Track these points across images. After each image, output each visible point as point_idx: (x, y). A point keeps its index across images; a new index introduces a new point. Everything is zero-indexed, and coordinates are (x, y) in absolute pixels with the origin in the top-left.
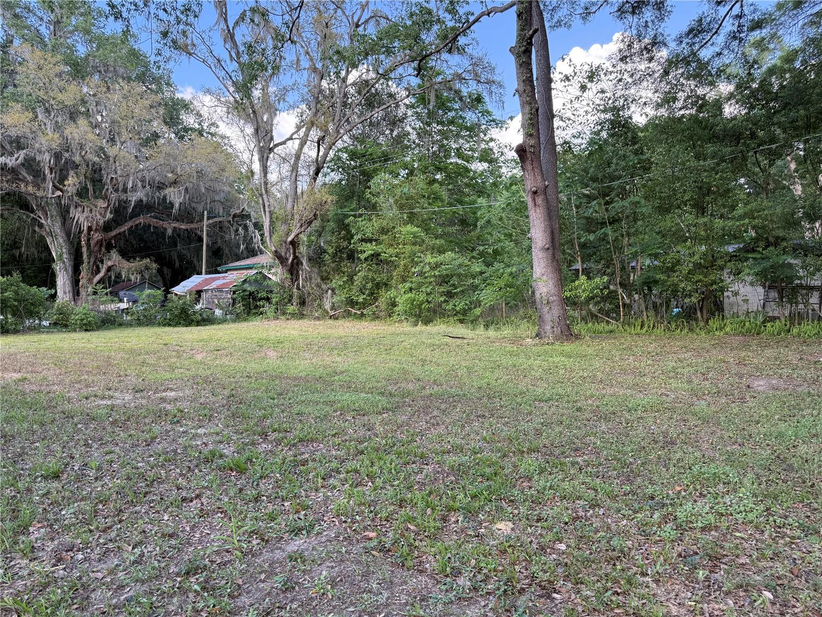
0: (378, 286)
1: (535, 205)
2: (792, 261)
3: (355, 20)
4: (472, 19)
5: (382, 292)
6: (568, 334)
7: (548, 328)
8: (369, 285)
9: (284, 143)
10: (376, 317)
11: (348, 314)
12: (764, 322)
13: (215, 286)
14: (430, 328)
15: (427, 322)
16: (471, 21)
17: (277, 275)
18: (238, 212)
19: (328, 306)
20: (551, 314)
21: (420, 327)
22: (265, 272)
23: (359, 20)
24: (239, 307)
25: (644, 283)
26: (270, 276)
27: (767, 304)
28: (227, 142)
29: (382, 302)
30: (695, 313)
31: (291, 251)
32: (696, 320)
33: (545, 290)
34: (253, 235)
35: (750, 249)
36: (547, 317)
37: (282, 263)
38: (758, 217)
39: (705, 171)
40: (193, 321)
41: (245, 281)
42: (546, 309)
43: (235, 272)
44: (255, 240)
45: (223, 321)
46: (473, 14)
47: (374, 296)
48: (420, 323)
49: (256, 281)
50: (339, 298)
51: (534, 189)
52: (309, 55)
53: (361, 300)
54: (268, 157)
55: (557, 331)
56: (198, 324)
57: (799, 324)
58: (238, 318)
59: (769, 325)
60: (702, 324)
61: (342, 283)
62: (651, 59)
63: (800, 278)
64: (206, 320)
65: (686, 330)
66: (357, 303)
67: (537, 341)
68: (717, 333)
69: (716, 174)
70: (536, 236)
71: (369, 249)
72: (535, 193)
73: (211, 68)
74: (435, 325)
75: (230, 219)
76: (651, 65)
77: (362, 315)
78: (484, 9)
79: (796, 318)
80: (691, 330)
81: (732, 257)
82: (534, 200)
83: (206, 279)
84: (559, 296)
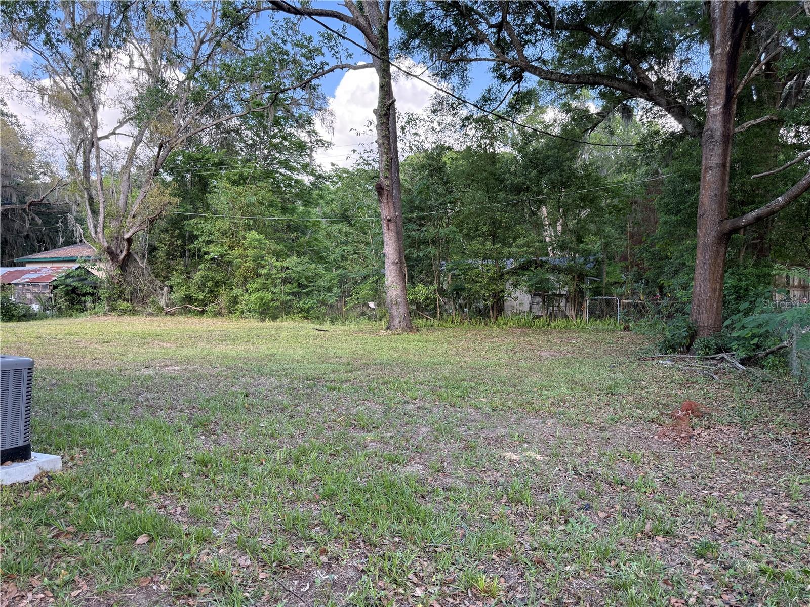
0: (217, 284)
1: (389, 229)
2: (551, 278)
3: (201, 37)
4: (326, 68)
5: (222, 290)
6: (410, 328)
7: (396, 322)
8: (209, 284)
9: (106, 137)
10: (217, 314)
11: (187, 311)
12: (533, 319)
13: (27, 280)
14: (277, 323)
15: (274, 318)
16: (325, 70)
17: (101, 271)
18: (36, 200)
19: (162, 303)
20: (399, 312)
21: (268, 323)
22: (88, 266)
23: (204, 37)
24: (63, 303)
25: (455, 290)
26: (93, 271)
27: (533, 306)
28: (14, 121)
29: (223, 300)
30: (489, 312)
31: (126, 248)
32: (488, 317)
33: (394, 294)
34: (75, 229)
35: (524, 267)
36: (396, 314)
37: (112, 259)
38: (532, 247)
39: (498, 211)
40: (13, 315)
41: (68, 276)
42: (395, 308)
43: (49, 265)
44: (77, 234)
45: (43, 317)
46: (327, 64)
47: (213, 295)
48: (267, 319)
49: (79, 277)
50: (177, 295)
51: (388, 218)
52: (144, 58)
53: (201, 297)
54: (90, 151)
55: (403, 324)
56: (20, 318)
57: (555, 320)
58: (60, 313)
59: (536, 321)
60: (493, 320)
61: (181, 281)
62: (454, 115)
63: (556, 289)
64: (28, 316)
65: (483, 325)
66: (196, 300)
67: (389, 332)
68: (504, 326)
69: (505, 213)
70: (389, 252)
71: (214, 251)
72: (389, 220)
73: (48, 61)
74: (282, 321)
75: (26, 206)
76: (454, 119)
77: (203, 312)
78: (339, 63)
79: (552, 316)
80: (486, 325)
81: (513, 272)
82: (388, 226)
83: (11, 273)
84: (405, 299)
